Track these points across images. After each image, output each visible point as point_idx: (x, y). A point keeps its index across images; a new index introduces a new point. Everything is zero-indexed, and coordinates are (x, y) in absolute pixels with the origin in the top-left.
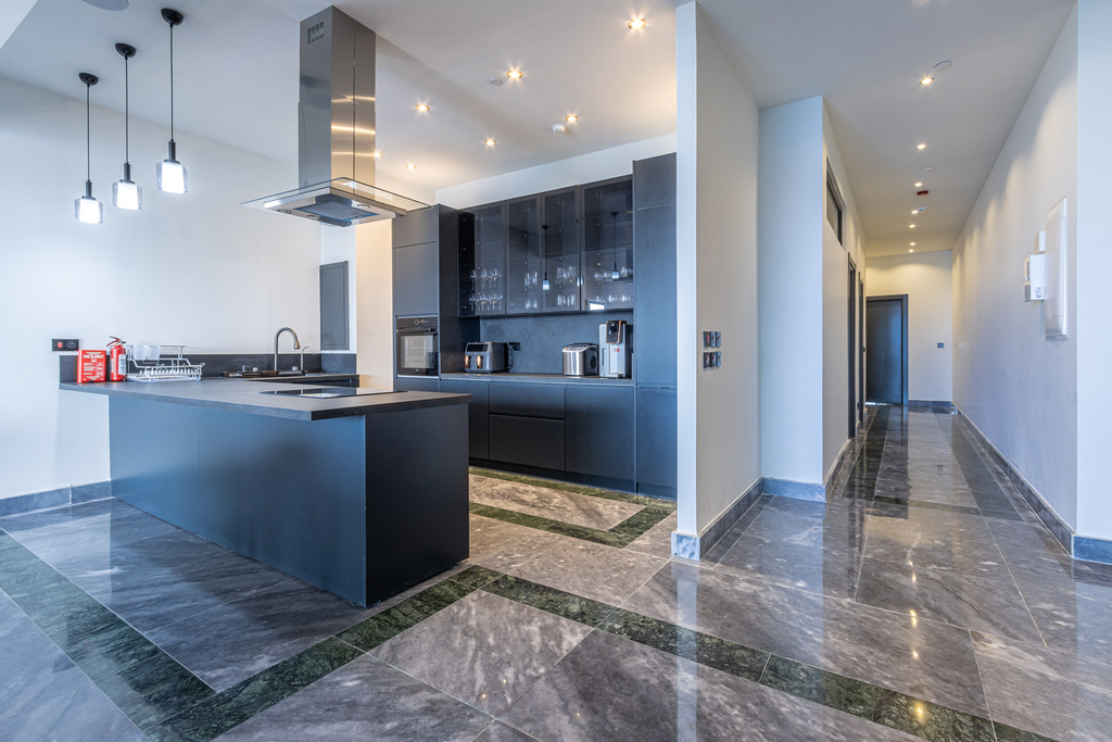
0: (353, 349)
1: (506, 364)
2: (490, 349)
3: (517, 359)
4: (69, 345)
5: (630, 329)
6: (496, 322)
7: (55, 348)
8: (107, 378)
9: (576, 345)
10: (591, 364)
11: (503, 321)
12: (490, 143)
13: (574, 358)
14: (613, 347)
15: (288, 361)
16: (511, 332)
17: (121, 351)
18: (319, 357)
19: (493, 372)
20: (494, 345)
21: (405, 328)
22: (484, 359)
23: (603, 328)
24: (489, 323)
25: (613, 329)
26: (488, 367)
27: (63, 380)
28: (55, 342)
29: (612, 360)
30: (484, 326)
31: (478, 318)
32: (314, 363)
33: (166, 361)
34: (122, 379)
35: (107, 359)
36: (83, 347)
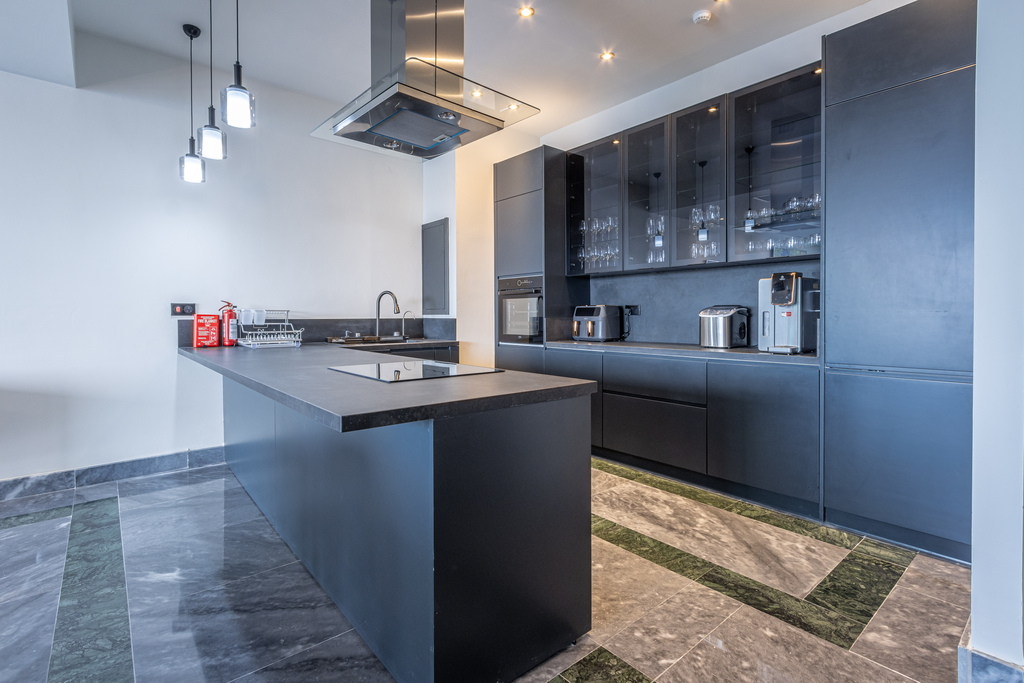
0: (453, 314)
1: (622, 331)
2: (603, 313)
3: (635, 325)
4: (186, 309)
5: (811, 285)
6: (608, 282)
7: (174, 313)
8: (220, 343)
9: (716, 308)
10: (743, 332)
11: (618, 280)
12: (607, 56)
13: (716, 327)
14: (782, 311)
15: (389, 326)
16: (628, 292)
17: (232, 315)
18: (420, 323)
19: (607, 341)
20: (608, 308)
21: (506, 290)
22: (596, 325)
23: (765, 285)
24: (601, 283)
25: (780, 286)
26: (600, 335)
27: (181, 345)
28: (174, 306)
29: (779, 328)
30: (595, 287)
31: (587, 278)
32: (416, 328)
33: (273, 326)
34: (234, 344)
35: (220, 323)
36: (199, 311)
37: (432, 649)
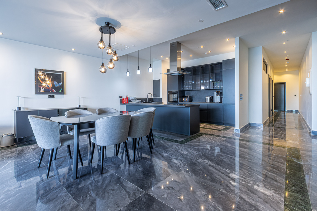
0: (161, 97)
1: (191, 100)
2: (188, 97)
3: (194, 99)
4: (121, 97)
5: (221, 93)
6: (189, 91)
7: (120, 98)
8: (126, 103)
9: (208, 96)
10: (212, 100)
11: (190, 91)
12: (191, 56)
13: (208, 99)
14: (218, 97)
16: (192, 93)
17: (128, 98)
18: (153, 99)
19: (189, 102)
21: (170, 93)
22: (187, 99)
23: (215, 93)
24: (187, 91)
25: (217, 93)
26: (188, 101)
27: (121, 103)
29: (217, 99)
30: (186, 93)
31: (184, 91)
33: (135, 100)
34: (128, 103)
35: (126, 99)
36: (123, 97)
37: (190, 128)
